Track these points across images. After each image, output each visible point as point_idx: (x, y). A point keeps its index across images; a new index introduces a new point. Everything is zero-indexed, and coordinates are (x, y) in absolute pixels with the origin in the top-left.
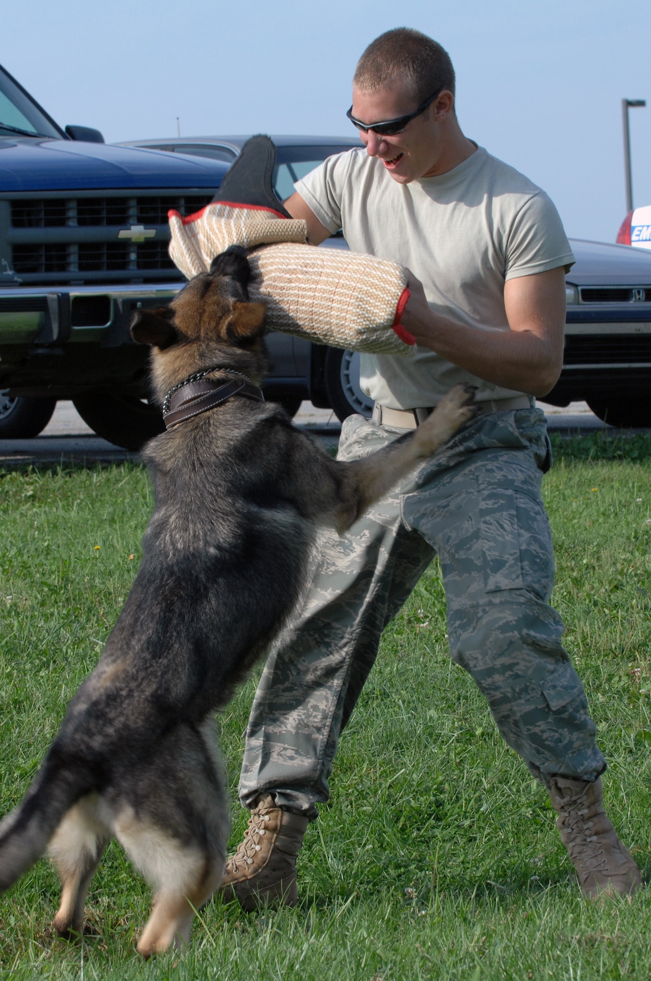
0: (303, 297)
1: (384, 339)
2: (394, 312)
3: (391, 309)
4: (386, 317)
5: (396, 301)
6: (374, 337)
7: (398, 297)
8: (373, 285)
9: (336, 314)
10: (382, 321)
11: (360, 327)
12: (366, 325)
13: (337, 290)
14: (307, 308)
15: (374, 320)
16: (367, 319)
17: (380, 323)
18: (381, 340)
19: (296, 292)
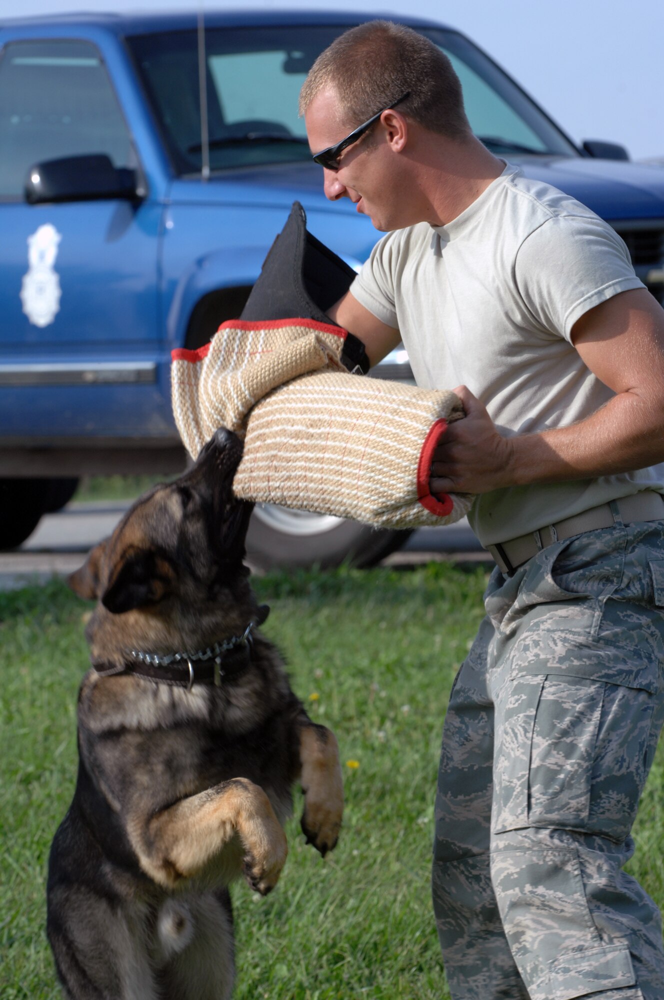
0: (310, 469)
1: (411, 517)
2: (415, 480)
3: (410, 478)
4: (406, 489)
5: (416, 466)
6: (398, 517)
7: (418, 460)
8: (385, 447)
9: (347, 491)
10: (401, 495)
11: (375, 507)
12: (383, 503)
13: (345, 459)
14: (316, 486)
15: (392, 495)
16: (381, 494)
17: (400, 498)
18: (408, 519)
19: (303, 463)
